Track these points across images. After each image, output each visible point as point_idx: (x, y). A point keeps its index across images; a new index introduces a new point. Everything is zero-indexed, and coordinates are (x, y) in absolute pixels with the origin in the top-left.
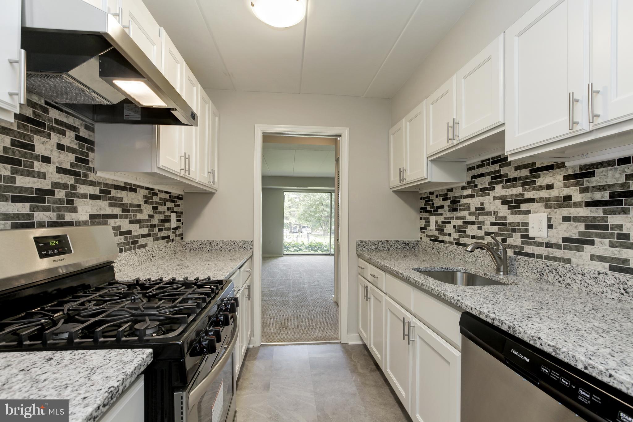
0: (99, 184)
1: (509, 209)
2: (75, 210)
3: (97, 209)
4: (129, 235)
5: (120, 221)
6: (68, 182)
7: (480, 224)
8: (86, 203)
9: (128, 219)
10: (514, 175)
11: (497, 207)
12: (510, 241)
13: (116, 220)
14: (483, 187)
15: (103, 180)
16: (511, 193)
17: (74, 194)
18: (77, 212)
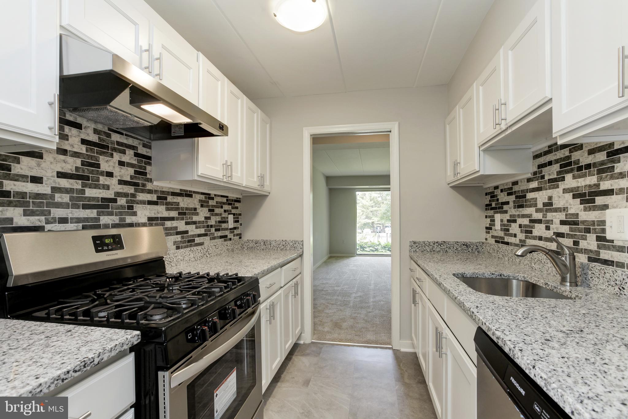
0: (156, 191)
1: (581, 204)
2: (135, 214)
3: (154, 213)
4: (185, 235)
5: (177, 223)
6: (129, 192)
7: (548, 223)
8: (144, 208)
9: (184, 221)
10: (587, 161)
11: (567, 201)
12: (583, 244)
13: (173, 222)
14: (551, 177)
15: (159, 188)
16: (583, 184)
17: (134, 201)
18: (136, 215)
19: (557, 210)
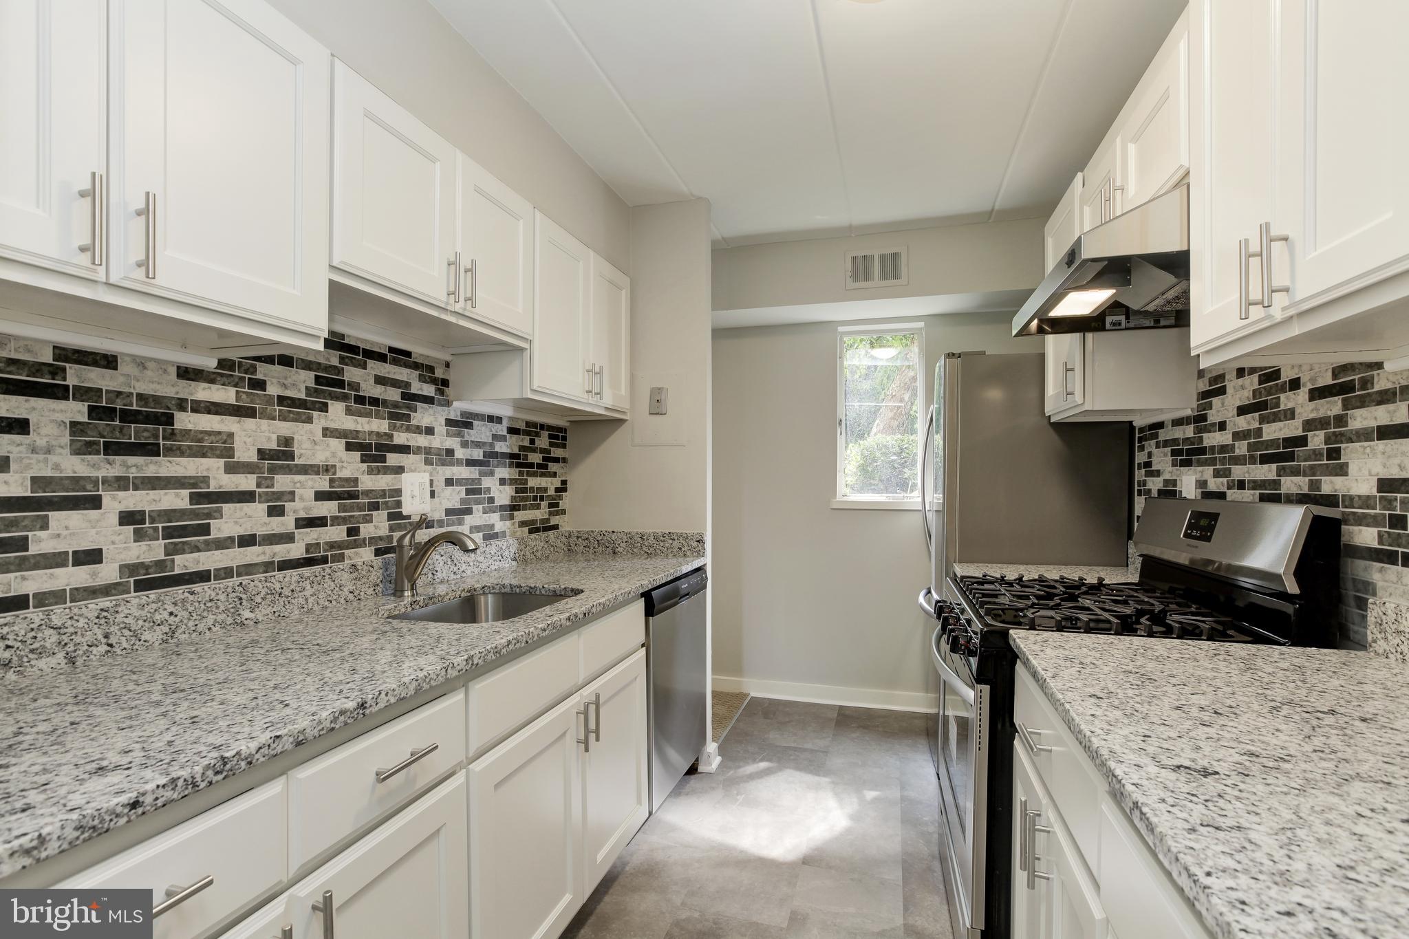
1: (363, 461)
7: (278, 499)
10: (372, 391)
11: (334, 454)
12: (366, 531)
14: (288, 393)
16: (367, 428)
19: (305, 470)
